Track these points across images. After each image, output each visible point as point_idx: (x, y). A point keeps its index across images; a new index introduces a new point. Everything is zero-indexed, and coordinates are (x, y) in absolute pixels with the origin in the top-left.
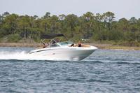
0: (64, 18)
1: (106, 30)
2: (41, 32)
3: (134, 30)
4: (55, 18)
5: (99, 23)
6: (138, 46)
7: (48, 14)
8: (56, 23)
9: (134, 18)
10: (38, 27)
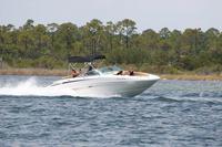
0: (56, 29)
1: (122, 48)
2: (20, 51)
3: (166, 48)
4: (41, 29)
5: (111, 37)
6: (172, 73)
7: (30, 22)
8: (43, 37)
9: (166, 29)
10: (15, 42)
